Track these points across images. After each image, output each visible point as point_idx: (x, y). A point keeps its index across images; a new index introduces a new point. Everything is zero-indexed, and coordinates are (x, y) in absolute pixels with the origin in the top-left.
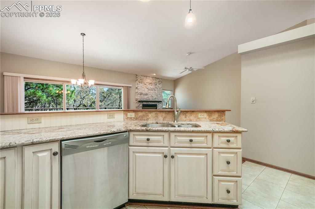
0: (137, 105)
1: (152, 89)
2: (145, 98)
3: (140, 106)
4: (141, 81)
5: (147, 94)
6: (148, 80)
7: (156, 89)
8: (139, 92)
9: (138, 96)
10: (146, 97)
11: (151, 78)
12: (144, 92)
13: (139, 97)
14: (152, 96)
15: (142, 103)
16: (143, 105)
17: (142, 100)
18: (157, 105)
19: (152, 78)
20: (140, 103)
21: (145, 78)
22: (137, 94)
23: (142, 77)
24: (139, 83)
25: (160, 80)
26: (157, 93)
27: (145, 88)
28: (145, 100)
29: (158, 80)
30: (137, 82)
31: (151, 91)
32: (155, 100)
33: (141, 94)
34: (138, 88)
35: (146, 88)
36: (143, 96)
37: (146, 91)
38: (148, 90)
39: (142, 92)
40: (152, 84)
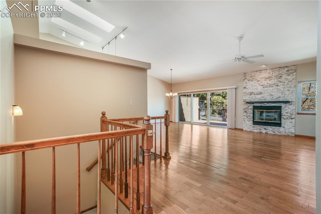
0: (245, 107)
1: (271, 86)
2: (258, 98)
3: (249, 108)
4: (251, 78)
5: (261, 93)
8: (248, 92)
9: (247, 96)
12: (255, 91)
13: (248, 98)
14: (271, 95)
15: (252, 104)
16: (253, 106)
17: (252, 100)
18: (281, 107)
20: (249, 105)
21: (258, 73)
22: (245, 94)
23: (253, 74)
24: (248, 82)
27: (258, 85)
28: (257, 100)
29: (286, 69)
30: (245, 81)
31: (270, 88)
32: (278, 99)
33: (251, 94)
34: (247, 87)
35: (260, 85)
36: (254, 96)
37: (260, 89)
38: (263, 87)
39: (252, 92)
40: (270, 79)
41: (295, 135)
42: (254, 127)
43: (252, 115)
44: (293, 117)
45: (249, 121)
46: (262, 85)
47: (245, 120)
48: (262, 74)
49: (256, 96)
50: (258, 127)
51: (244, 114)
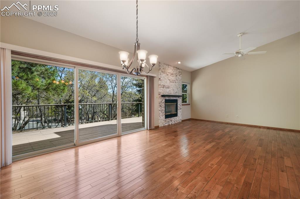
0: (160, 100)
1: (173, 81)
3: (163, 102)
4: (163, 70)
5: (168, 88)
6: (170, 70)
7: (177, 81)
8: (162, 84)
9: (161, 88)
10: (168, 90)
11: (172, 68)
12: (166, 85)
13: (162, 91)
14: (173, 90)
15: (164, 98)
16: (165, 100)
17: (165, 94)
18: (177, 100)
19: (174, 67)
20: (162, 98)
21: (167, 67)
22: (160, 86)
23: (165, 66)
25: (181, 70)
26: (177, 85)
27: (167, 79)
28: (167, 94)
29: (179, 71)
30: (160, 71)
31: (173, 83)
32: (176, 94)
33: (164, 86)
34: (161, 78)
37: (168, 83)
38: (170, 82)
39: (164, 84)
40: (173, 75)
41: (182, 121)
42: (166, 121)
43: (164, 109)
44: (181, 108)
45: (162, 116)
46: (169, 79)
47: (160, 115)
48: (169, 69)
49: (166, 89)
50: (168, 120)
51: (159, 109)
